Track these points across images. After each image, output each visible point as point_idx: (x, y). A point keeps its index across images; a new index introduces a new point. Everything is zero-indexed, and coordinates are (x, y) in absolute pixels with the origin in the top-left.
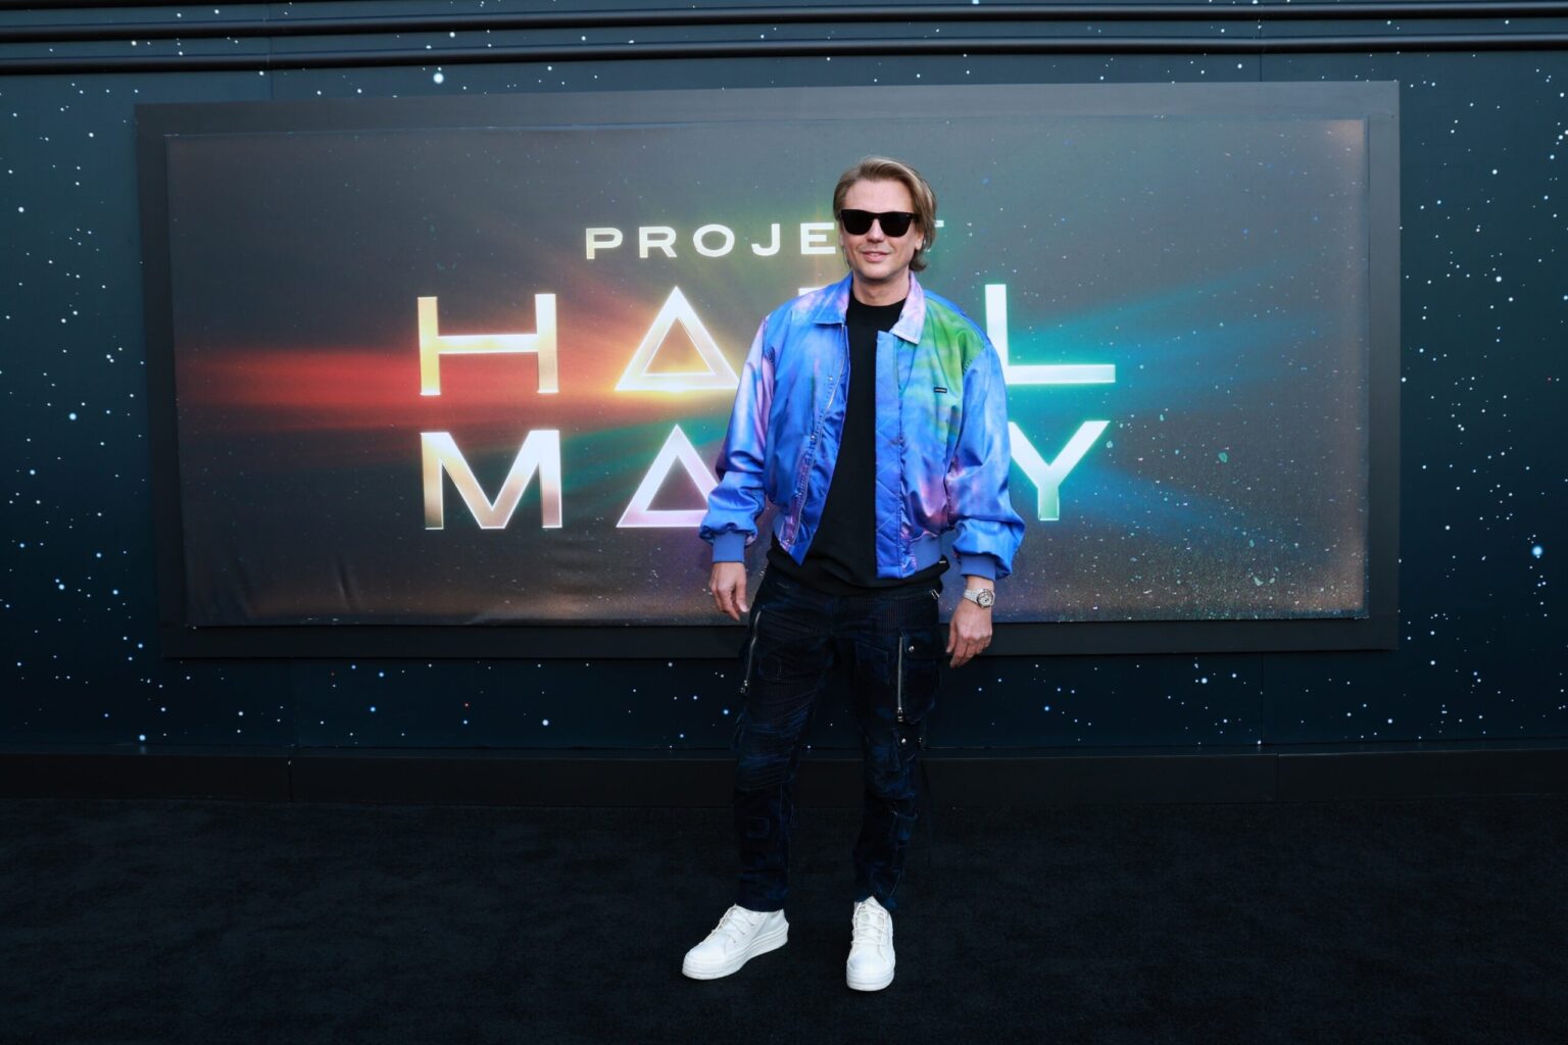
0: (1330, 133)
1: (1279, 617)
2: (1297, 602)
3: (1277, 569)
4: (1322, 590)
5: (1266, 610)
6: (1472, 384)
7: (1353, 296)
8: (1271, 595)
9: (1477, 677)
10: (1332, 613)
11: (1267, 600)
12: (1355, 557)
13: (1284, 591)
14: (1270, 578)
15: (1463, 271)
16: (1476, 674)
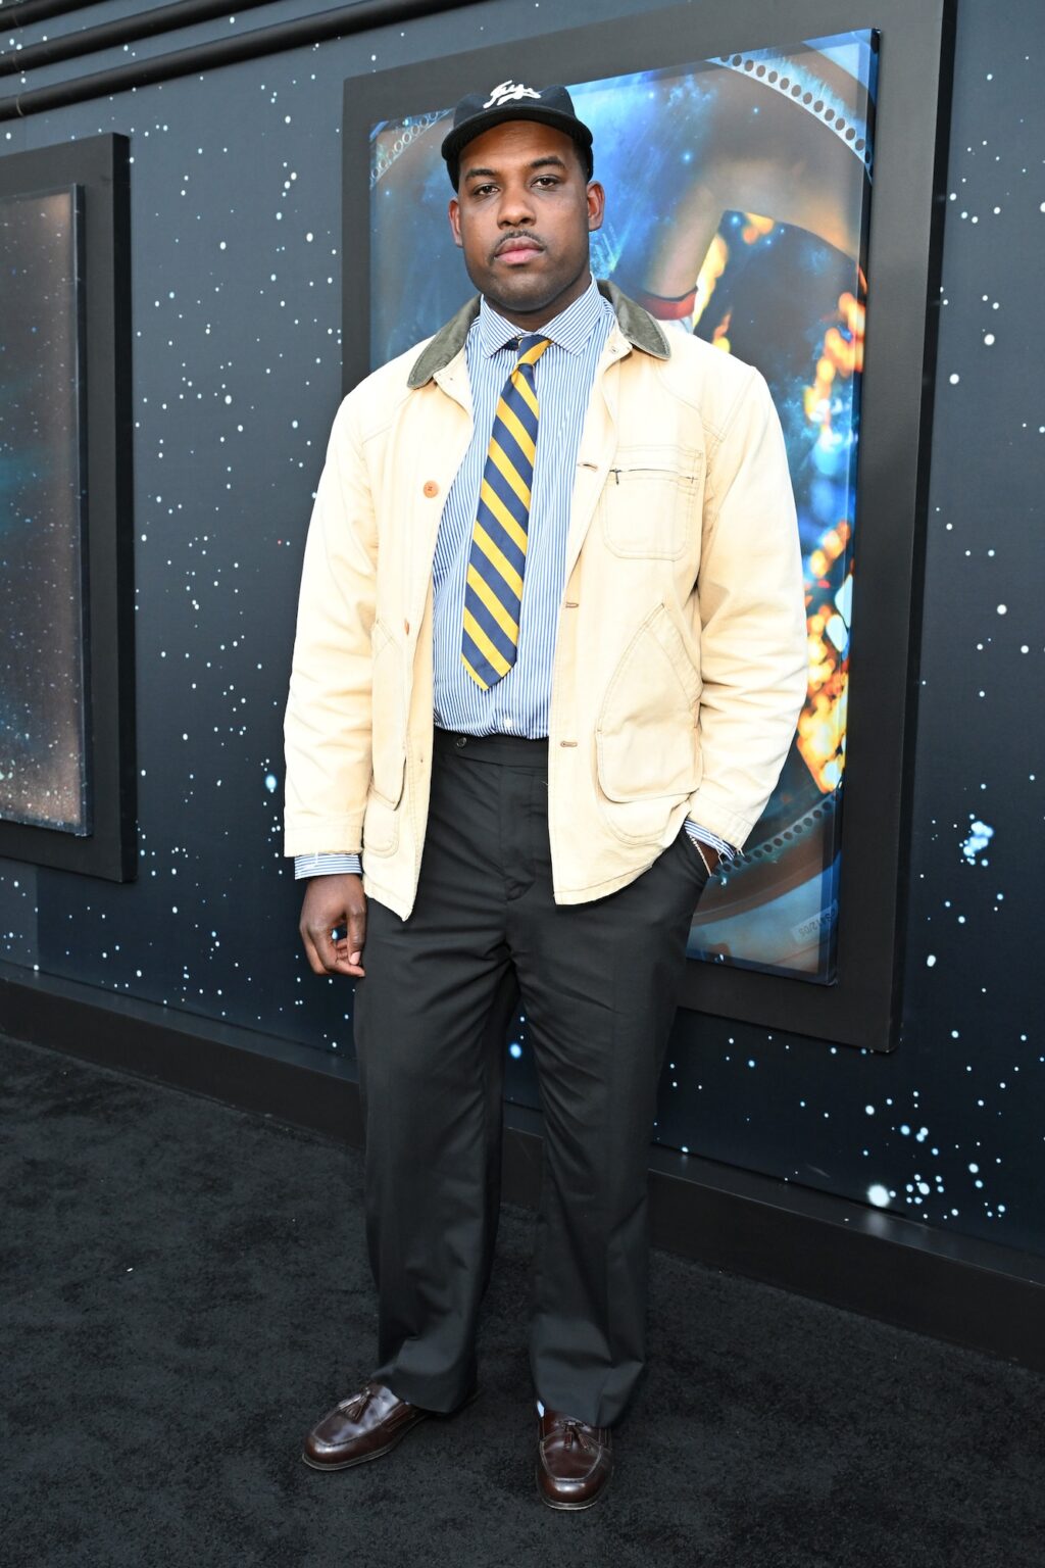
0: (43, 215)
1: (16, 820)
2: (29, 805)
3: (13, 762)
4: (48, 794)
5: (7, 809)
6: (204, 545)
7: (65, 428)
8: (10, 792)
9: (216, 939)
10: (56, 824)
11: (7, 797)
12: (71, 762)
13: (19, 789)
14: (8, 772)
15: (195, 390)
16: (214, 934)
